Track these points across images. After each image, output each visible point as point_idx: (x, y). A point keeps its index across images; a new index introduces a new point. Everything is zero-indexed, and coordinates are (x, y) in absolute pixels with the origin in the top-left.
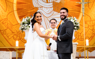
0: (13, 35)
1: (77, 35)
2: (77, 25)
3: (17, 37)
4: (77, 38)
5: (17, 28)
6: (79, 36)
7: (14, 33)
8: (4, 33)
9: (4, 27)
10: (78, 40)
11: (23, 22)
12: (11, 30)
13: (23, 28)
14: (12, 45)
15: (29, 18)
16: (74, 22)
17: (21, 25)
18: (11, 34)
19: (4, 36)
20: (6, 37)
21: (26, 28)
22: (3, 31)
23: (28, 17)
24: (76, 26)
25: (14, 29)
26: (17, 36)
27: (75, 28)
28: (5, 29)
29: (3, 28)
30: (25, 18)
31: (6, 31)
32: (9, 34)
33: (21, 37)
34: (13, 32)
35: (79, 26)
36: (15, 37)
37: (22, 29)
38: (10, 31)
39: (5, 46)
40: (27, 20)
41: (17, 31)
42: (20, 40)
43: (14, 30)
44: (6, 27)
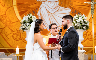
0: (13, 34)
1: (86, 34)
2: (86, 24)
3: (17, 37)
4: (87, 37)
5: (17, 26)
6: (88, 36)
7: (14, 32)
8: (3, 31)
9: (3, 24)
10: (87, 40)
11: (23, 20)
12: (10, 28)
13: (24, 27)
14: (12, 45)
15: (31, 15)
16: (82, 20)
17: (22, 24)
18: (10, 33)
19: (2, 35)
20: (5, 37)
21: (27, 28)
22: (2, 29)
23: (29, 15)
24: (85, 26)
25: (14, 27)
26: (17, 35)
27: (84, 27)
28: (3, 27)
29: (2, 26)
30: (26, 16)
31: (4, 30)
32: (8, 33)
33: (21, 37)
34: (12, 31)
35: (89, 25)
36: (15, 36)
37: (23, 29)
38: (9, 30)
39: (4, 47)
40: (28, 18)
41: (18, 30)
42: (21, 40)
43: (14, 29)
44: (5, 24)
